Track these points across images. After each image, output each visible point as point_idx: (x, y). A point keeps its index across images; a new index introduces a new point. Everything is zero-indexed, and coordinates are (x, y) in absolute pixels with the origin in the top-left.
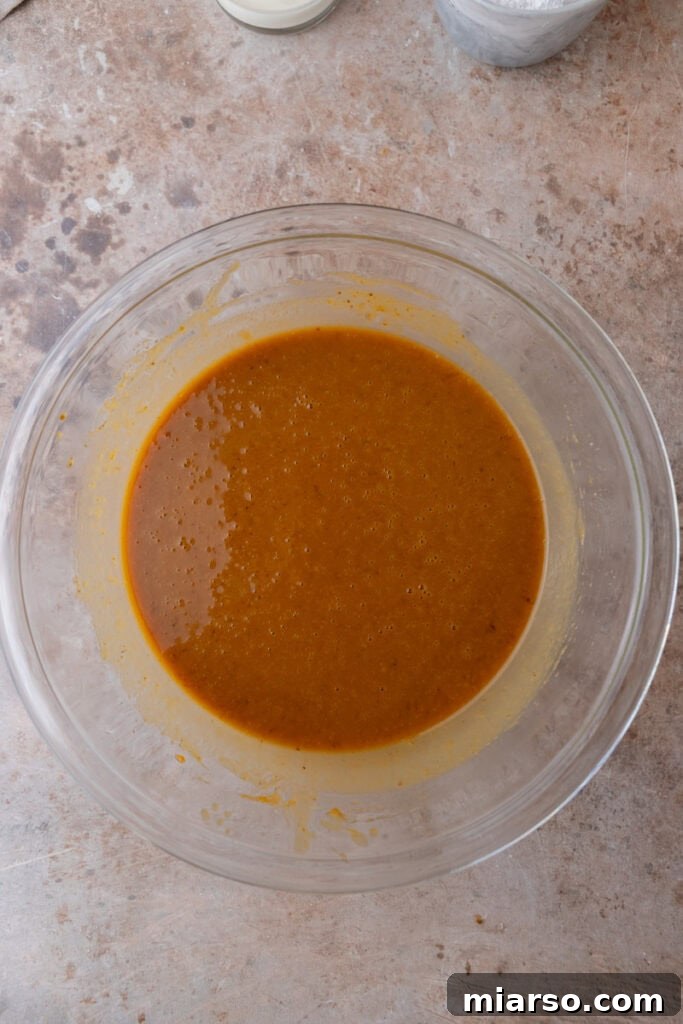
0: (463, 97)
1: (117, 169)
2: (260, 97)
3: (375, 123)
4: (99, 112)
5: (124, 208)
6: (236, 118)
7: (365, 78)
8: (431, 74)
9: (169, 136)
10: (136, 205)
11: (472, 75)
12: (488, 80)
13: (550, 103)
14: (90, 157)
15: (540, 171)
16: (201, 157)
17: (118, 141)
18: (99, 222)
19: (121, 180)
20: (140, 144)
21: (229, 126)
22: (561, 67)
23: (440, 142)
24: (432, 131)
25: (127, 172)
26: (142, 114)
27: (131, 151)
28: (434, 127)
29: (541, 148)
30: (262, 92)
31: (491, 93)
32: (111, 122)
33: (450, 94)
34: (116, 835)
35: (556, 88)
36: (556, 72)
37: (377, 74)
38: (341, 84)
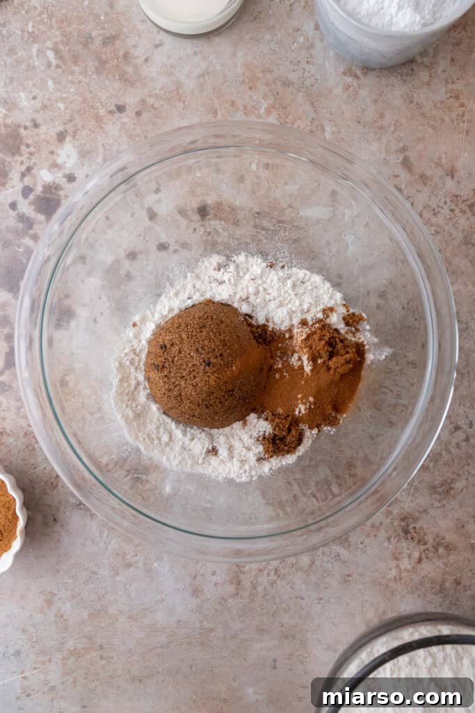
0: (338, 91)
1: (65, 146)
2: (177, 89)
3: (268, 111)
4: (49, 99)
5: (71, 178)
6: (158, 106)
7: (260, 75)
8: (312, 72)
9: (105, 120)
10: (80, 174)
11: (344, 73)
12: (357, 77)
13: (405, 97)
14: (43, 137)
15: (396, 151)
16: (131, 137)
17: (65, 124)
18: (51, 189)
19: (68, 155)
20: (83, 126)
21: (153, 111)
22: (415, 68)
23: (319, 128)
24: (313, 119)
25: (73, 150)
26: (83, 102)
27: (75, 132)
28: (314, 115)
29: (398, 133)
30: (179, 85)
31: (359, 88)
32: (59, 109)
33: (328, 88)
34: (72, 659)
35: (411, 85)
36: (410, 72)
37: (270, 71)
38: (241, 79)
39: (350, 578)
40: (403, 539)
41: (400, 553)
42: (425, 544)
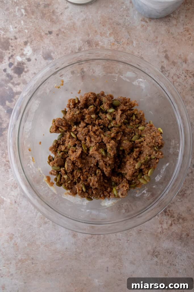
0: (139, 27)
1: (27, 47)
2: (74, 25)
3: (110, 35)
4: (22, 28)
5: (29, 60)
6: (66, 32)
7: (108, 20)
8: (129, 20)
9: (44, 37)
10: (33, 59)
11: (142, 20)
12: (147, 22)
13: (166, 30)
14: (18, 43)
15: (163, 52)
16: (54, 44)
17: (27, 38)
18: (21, 64)
19: (28, 51)
20: (35, 39)
21: (63, 34)
22: (170, 19)
23: (131, 42)
24: (128, 38)
25: (30, 48)
26: (35, 30)
27: (32, 41)
28: (129, 37)
29: (163, 45)
30: (74, 24)
31: (148, 26)
32: (25, 32)
33: (135, 26)
34: (20, 263)
35: (169, 25)
36: (169, 20)
37: (111, 19)
38: (99, 22)
39: (141, 232)
40: (164, 215)
41: (163, 221)
42: (174, 217)
